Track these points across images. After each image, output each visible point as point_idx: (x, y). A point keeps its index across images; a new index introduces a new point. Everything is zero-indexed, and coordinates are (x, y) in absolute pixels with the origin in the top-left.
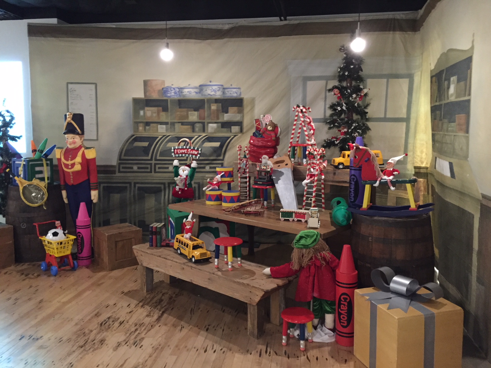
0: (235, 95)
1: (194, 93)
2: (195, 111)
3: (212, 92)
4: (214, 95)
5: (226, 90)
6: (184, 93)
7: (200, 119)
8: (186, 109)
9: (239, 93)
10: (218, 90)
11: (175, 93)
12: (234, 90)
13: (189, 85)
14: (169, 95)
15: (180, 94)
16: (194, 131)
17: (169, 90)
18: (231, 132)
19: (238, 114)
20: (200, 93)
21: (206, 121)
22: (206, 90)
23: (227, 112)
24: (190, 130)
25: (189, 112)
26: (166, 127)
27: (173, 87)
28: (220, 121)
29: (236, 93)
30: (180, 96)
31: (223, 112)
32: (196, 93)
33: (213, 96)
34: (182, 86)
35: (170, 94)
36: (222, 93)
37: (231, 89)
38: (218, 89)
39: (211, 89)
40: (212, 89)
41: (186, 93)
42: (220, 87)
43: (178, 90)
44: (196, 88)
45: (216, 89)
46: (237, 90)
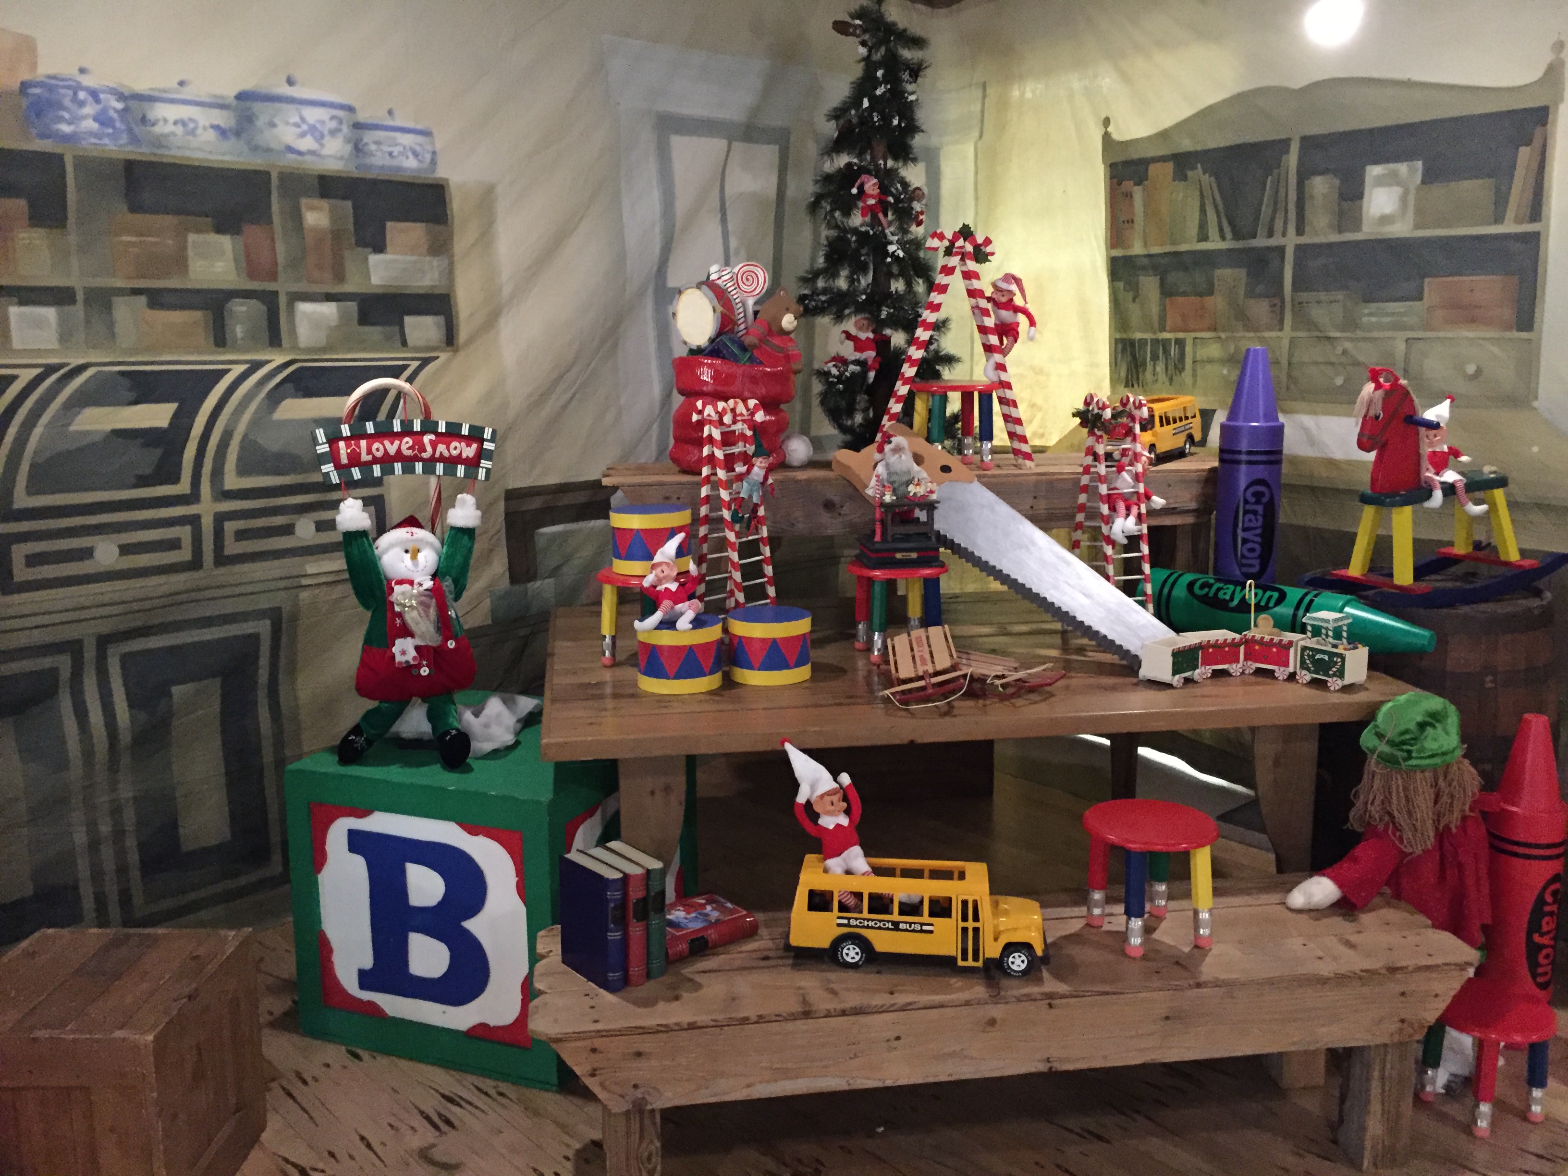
0: (411, 163)
1: (211, 136)
2: (219, 229)
3: (303, 135)
4: (312, 153)
5: (369, 137)
6: (158, 129)
7: (252, 275)
8: (169, 220)
9: (428, 157)
10: (333, 133)
11: (102, 119)
12: (407, 140)
13: (182, 83)
14: (66, 128)
15: (137, 130)
16: (221, 340)
17: (67, 102)
18: (404, 343)
19: (428, 258)
20: (238, 133)
21: (283, 286)
22: (273, 125)
23: (380, 248)
24: (202, 336)
25: (192, 237)
26: (62, 321)
27: (87, 81)
28: (349, 287)
29: (416, 154)
30: (134, 139)
31: (362, 242)
32: (222, 132)
33: (308, 158)
34: (141, 86)
35: (69, 123)
36: (349, 148)
37: (393, 134)
38: (333, 124)
39: (296, 119)
40: (303, 119)
41: (169, 128)
42: (340, 113)
43: (120, 106)
44: (222, 107)
45: (323, 122)
46: (420, 139)
